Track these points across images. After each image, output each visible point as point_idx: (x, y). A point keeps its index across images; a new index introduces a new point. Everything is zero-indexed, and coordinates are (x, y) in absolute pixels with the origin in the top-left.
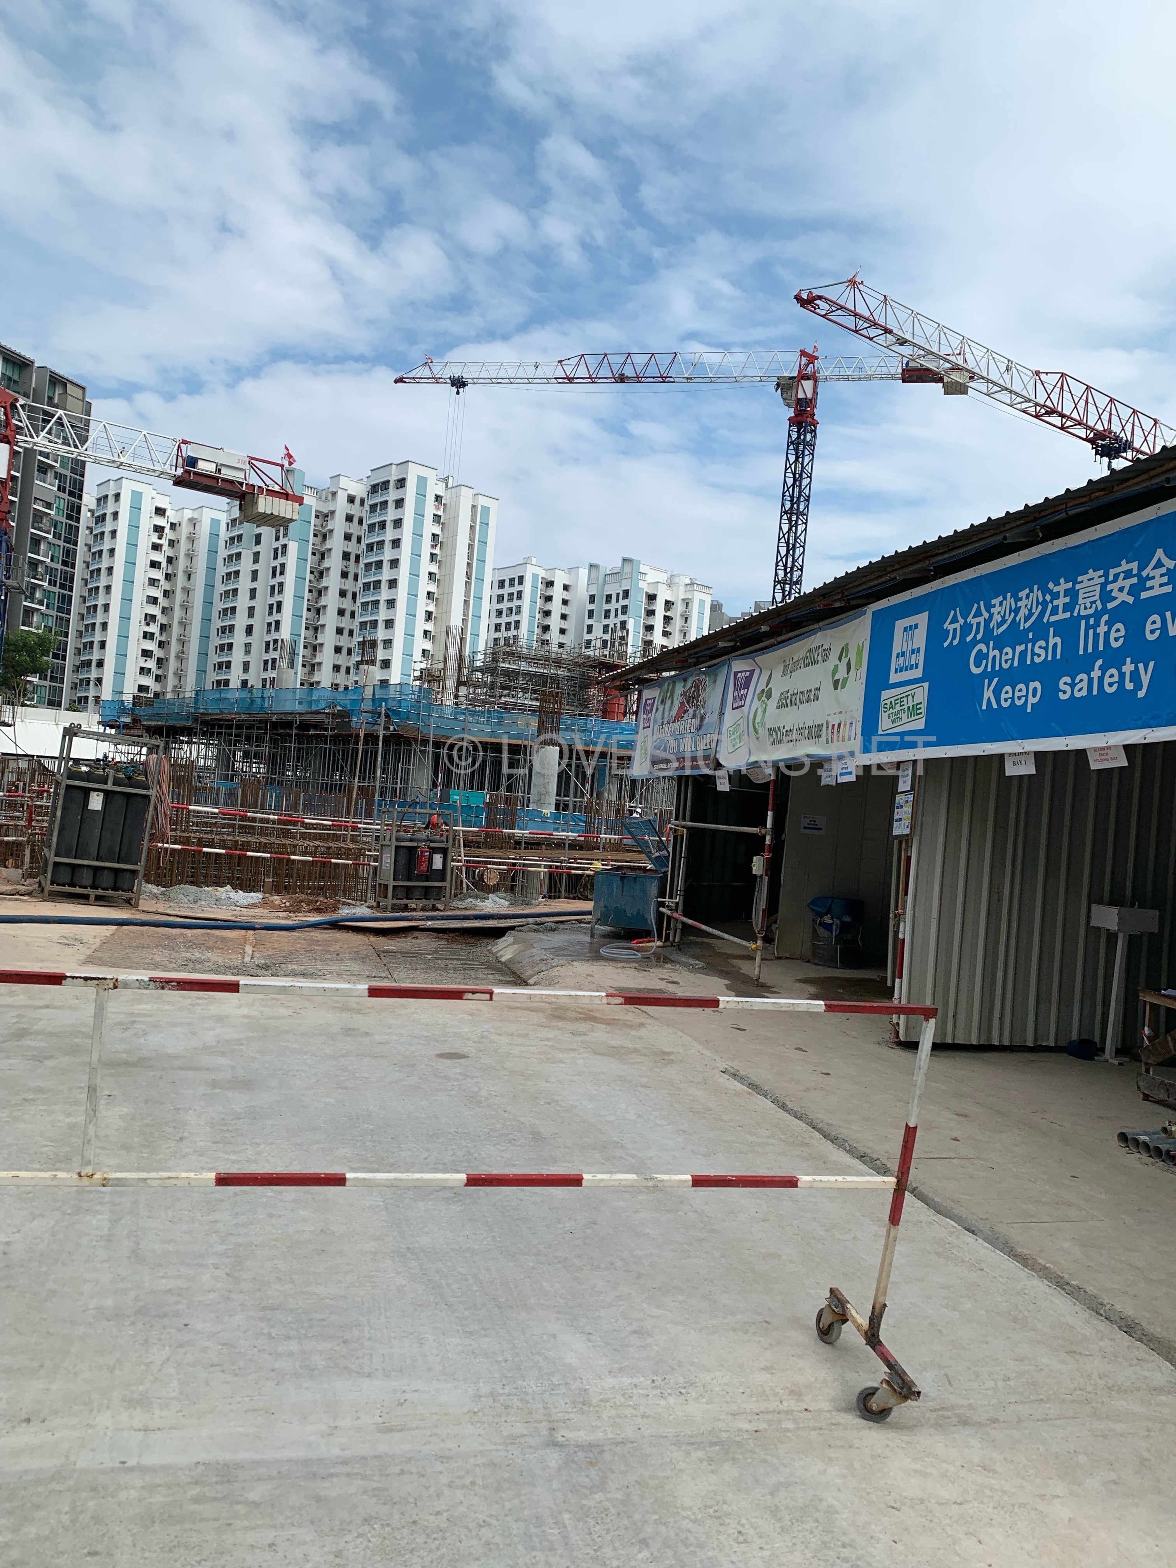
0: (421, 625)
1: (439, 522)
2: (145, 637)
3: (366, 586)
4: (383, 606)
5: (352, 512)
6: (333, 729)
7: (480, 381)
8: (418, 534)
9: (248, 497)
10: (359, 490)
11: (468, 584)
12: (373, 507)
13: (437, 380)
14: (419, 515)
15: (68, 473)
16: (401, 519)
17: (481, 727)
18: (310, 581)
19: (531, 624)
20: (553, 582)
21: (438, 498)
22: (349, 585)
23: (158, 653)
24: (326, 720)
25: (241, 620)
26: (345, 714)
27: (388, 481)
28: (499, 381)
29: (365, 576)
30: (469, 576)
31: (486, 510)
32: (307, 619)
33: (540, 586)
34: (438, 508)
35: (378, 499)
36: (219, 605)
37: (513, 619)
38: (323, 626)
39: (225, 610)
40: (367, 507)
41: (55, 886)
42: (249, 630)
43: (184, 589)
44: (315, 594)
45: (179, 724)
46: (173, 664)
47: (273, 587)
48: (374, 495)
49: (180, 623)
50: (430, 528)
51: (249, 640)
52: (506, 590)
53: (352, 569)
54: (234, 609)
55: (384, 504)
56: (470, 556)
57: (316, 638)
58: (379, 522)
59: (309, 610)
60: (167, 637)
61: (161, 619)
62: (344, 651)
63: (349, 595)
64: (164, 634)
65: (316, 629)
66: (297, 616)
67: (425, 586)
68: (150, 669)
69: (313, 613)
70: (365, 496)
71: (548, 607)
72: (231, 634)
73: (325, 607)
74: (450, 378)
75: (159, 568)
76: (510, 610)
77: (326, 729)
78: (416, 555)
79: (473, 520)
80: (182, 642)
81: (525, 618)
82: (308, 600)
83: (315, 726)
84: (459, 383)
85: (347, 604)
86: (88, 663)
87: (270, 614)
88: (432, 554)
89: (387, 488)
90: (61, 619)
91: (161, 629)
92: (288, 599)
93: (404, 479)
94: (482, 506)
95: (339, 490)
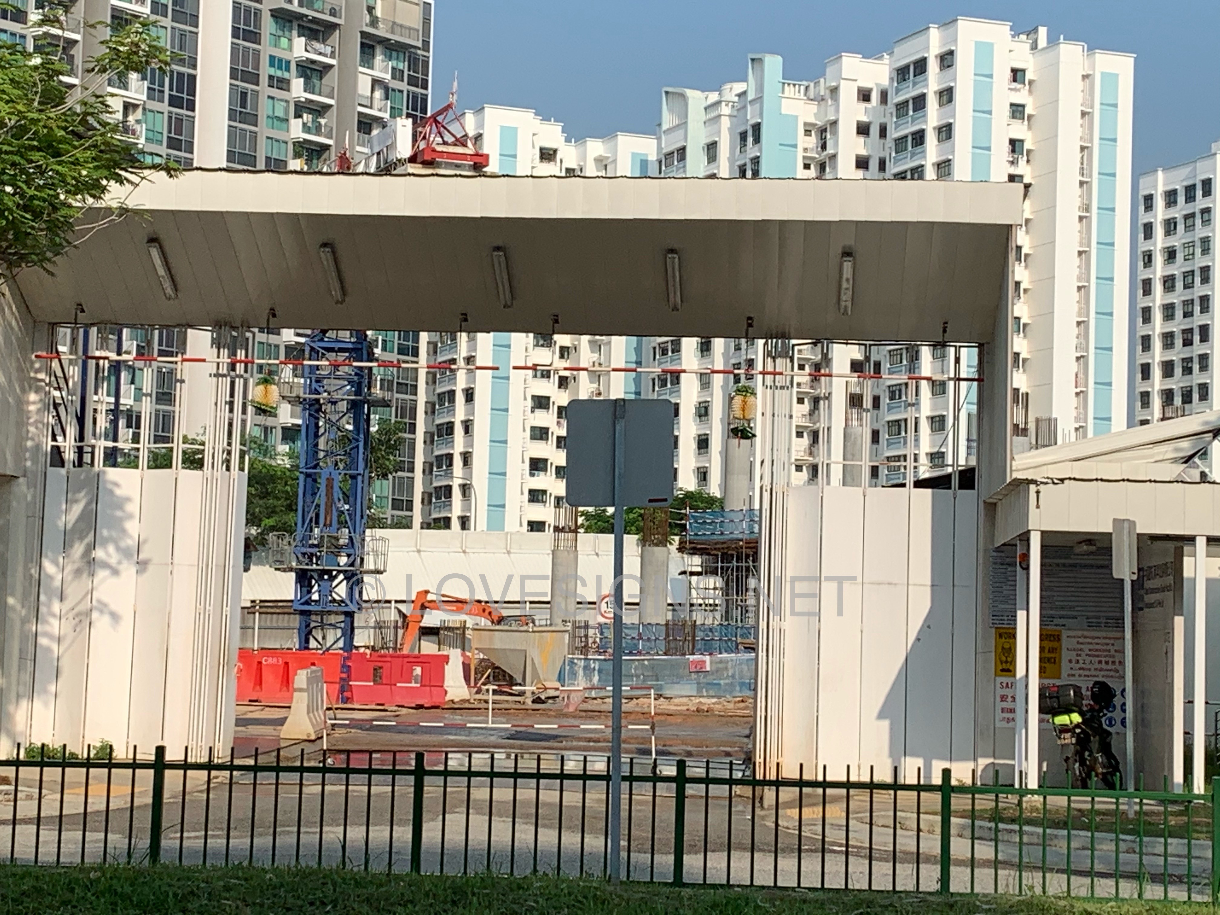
1: (1023, 115)
5: (867, 118)
8: (983, 146)
10: (875, 78)
12: (902, 108)
14: (983, 110)
16: (951, 124)
21: (1019, 72)
27: (926, 58)
31: (1110, 78)
34: (1018, 92)
35: (909, 91)
40: (892, 107)
48: (902, 85)
50: (1005, 129)
55: (920, 101)
58: (913, 134)
70: (887, 87)
79: (1088, 98)
86: (447, 429)
89: (923, 72)
93: (951, 53)
94: (1103, 74)
95: (843, 83)
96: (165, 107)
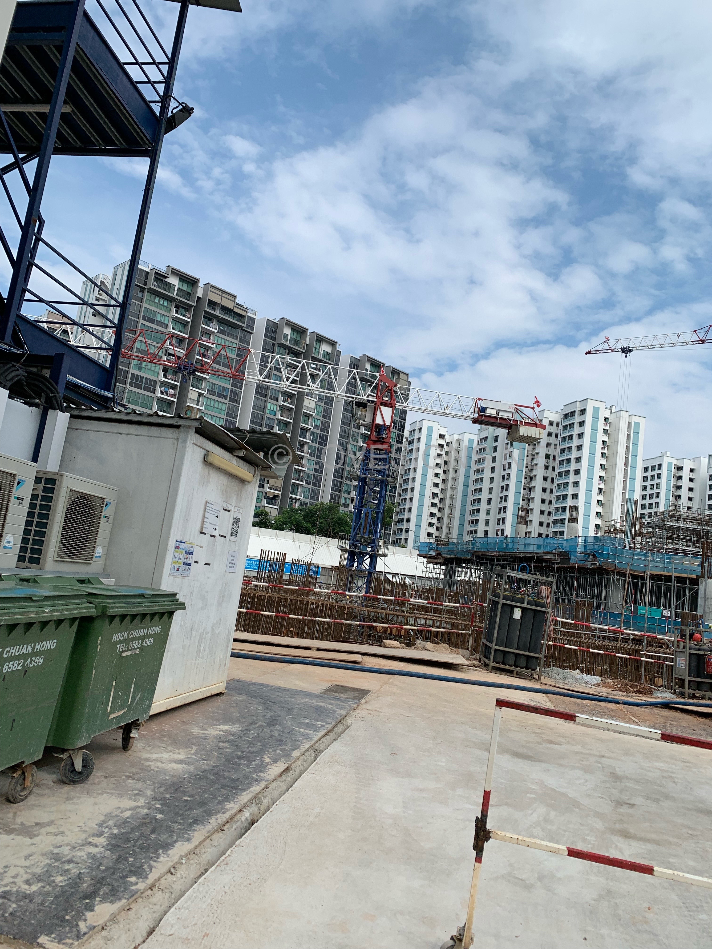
0: (595, 496)
1: (606, 434)
2: (432, 506)
3: (560, 474)
4: (571, 485)
5: (551, 431)
6: (558, 563)
7: (641, 348)
8: (593, 442)
9: (513, 427)
10: (556, 418)
11: (626, 470)
12: (565, 427)
13: (612, 350)
14: (594, 430)
15: (398, 419)
16: (583, 433)
17: (658, 564)
18: (526, 472)
19: (667, 495)
20: (682, 467)
21: (606, 419)
22: (549, 474)
23: (438, 514)
24: (553, 558)
25: (484, 496)
26: (566, 554)
27: (575, 412)
28: (653, 347)
29: (559, 468)
30: (626, 465)
31: (637, 424)
32: (523, 494)
33: (673, 470)
34: (606, 425)
35: (568, 422)
36: (472, 487)
37: (655, 491)
38: (533, 498)
39: (476, 490)
40: (561, 427)
41: (495, 663)
42: (489, 501)
43: (453, 478)
44: (528, 479)
45: (463, 557)
46: (446, 521)
47: (503, 476)
48: (566, 420)
49: (450, 497)
50: (601, 437)
51: (489, 507)
52: (649, 473)
53: (551, 465)
54: (481, 489)
55: (572, 425)
56: (627, 453)
57: (529, 506)
58: (569, 436)
59: (524, 489)
60: (443, 506)
61: (440, 495)
62: (546, 513)
63: (549, 480)
64: (442, 503)
65: (529, 500)
66: (517, 493)
67: (598, 472)
68: (434, 524)
69: (527, 491)
70: (559, 421)
71: (679, 483)
72: (479, 504)
73: (534, 487)
74: (621, 348)
75: (440, 467)
76: (652, 486)
77: (554, 563)
78: (592, 454)
79: (629, 430)
80: (451, 508)
81: (663, 491)
82: (524, 483)
83: (547, 561)
84: (626, 351)
85: (548, 485)
86: (402, 520)
87: (502, 491)
88: (602, 453)
89: (574, 416)
90: (392, 496)
91: (440, 501)
92: (512, 483)
93: (585, 410)
94: (635, 422)
95: (544, 419)
96: (323, 405)
